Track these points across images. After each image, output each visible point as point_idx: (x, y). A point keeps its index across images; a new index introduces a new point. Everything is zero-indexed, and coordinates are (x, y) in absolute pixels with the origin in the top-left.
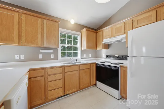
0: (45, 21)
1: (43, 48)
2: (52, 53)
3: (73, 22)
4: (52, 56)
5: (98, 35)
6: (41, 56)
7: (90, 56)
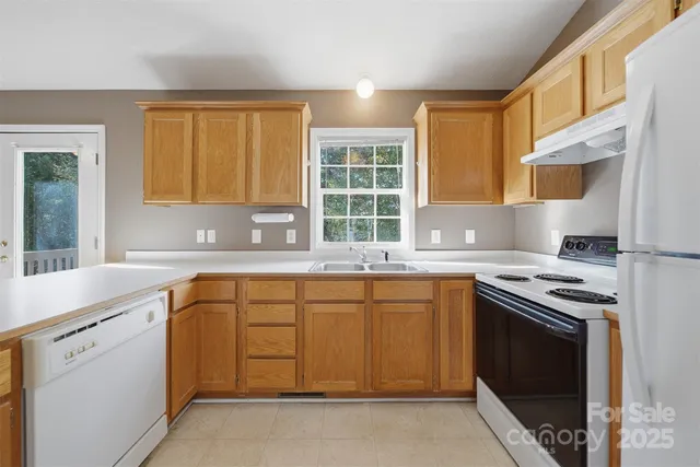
0: (257, 116)
1: (263, 209)
2: (289, 226)
3: (365, 91)
4: (291, 237)
5: (507, 118)
6: (257, 236)
7: (470, 237)
